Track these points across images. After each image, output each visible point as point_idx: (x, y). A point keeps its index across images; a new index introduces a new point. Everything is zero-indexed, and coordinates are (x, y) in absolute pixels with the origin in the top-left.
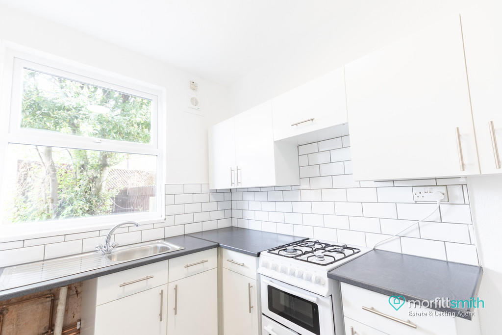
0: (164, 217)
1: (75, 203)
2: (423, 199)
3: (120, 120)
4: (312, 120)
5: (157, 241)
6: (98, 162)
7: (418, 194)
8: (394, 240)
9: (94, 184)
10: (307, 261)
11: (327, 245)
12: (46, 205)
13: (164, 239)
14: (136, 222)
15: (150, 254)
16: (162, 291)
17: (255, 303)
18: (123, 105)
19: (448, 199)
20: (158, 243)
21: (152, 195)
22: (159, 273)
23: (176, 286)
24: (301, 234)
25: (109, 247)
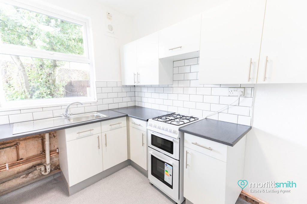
0: (96, 100)
1: (41, 88)
2: (233, 94)
3: (62, 36)
4: (181, 47)
5: (93, 113)
6: (51, 64)
7: (231, 92)
8: (216, 114)
9: (50, 78)
10: (171, 124)
11: (183, 116)
12: (23, 90)
13: (98, 111)
14: (81, 102)
15: (90, 119)
16: (98, 136)
17: (145, 142)
18: (62, 25)
19: (244, 95)
20: (94, 113)
21: (89, 86)
22: (97, 128)
23: (106, 134)
24: (171, 111)
25: (68, 115)
